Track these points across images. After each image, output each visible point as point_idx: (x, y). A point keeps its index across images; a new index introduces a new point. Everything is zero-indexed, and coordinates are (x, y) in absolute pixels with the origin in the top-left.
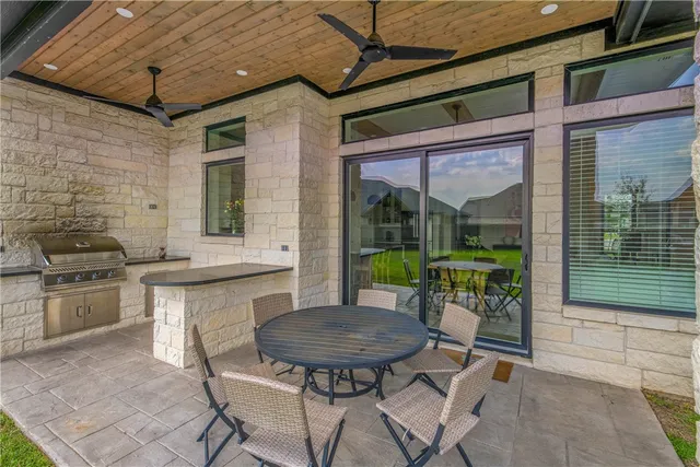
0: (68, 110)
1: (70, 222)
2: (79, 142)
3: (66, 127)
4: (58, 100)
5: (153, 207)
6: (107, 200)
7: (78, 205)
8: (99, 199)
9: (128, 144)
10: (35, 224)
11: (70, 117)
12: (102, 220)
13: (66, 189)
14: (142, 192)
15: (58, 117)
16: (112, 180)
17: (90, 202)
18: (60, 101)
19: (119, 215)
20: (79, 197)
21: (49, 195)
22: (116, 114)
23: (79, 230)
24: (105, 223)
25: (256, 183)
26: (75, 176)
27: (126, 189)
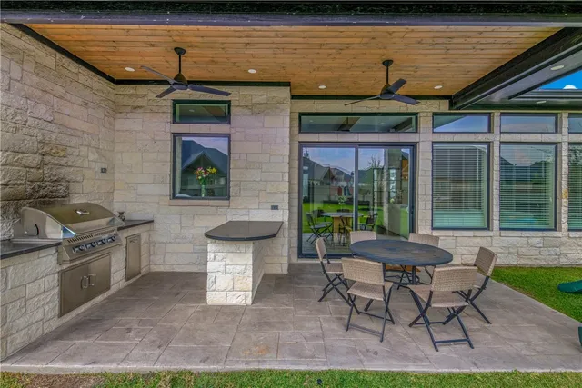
0: (37, 60)
1: (39, 187)
2: (47, 97)
3: (35, 79)
4: (29, 46)
5: (104, 171)
6: (70, 163)
7: (46, 168)
8: (63, 161)
9: (85, 104)
10: (7, 190)
11: (39, 67)
12: (65, 184)
13: (36, 150)
14: (96, 156)
15: (29, 67)
16: (74, 141)
17: (55, 164)
18: (32, 48)
19: (78, 179)
20: (47, 159)
21: (21, 155)
22: (76, 71)
23: (46, 196)
24: (68, 188)
25: (243, 157)
26: (43, 135)
27: (84, 150)
